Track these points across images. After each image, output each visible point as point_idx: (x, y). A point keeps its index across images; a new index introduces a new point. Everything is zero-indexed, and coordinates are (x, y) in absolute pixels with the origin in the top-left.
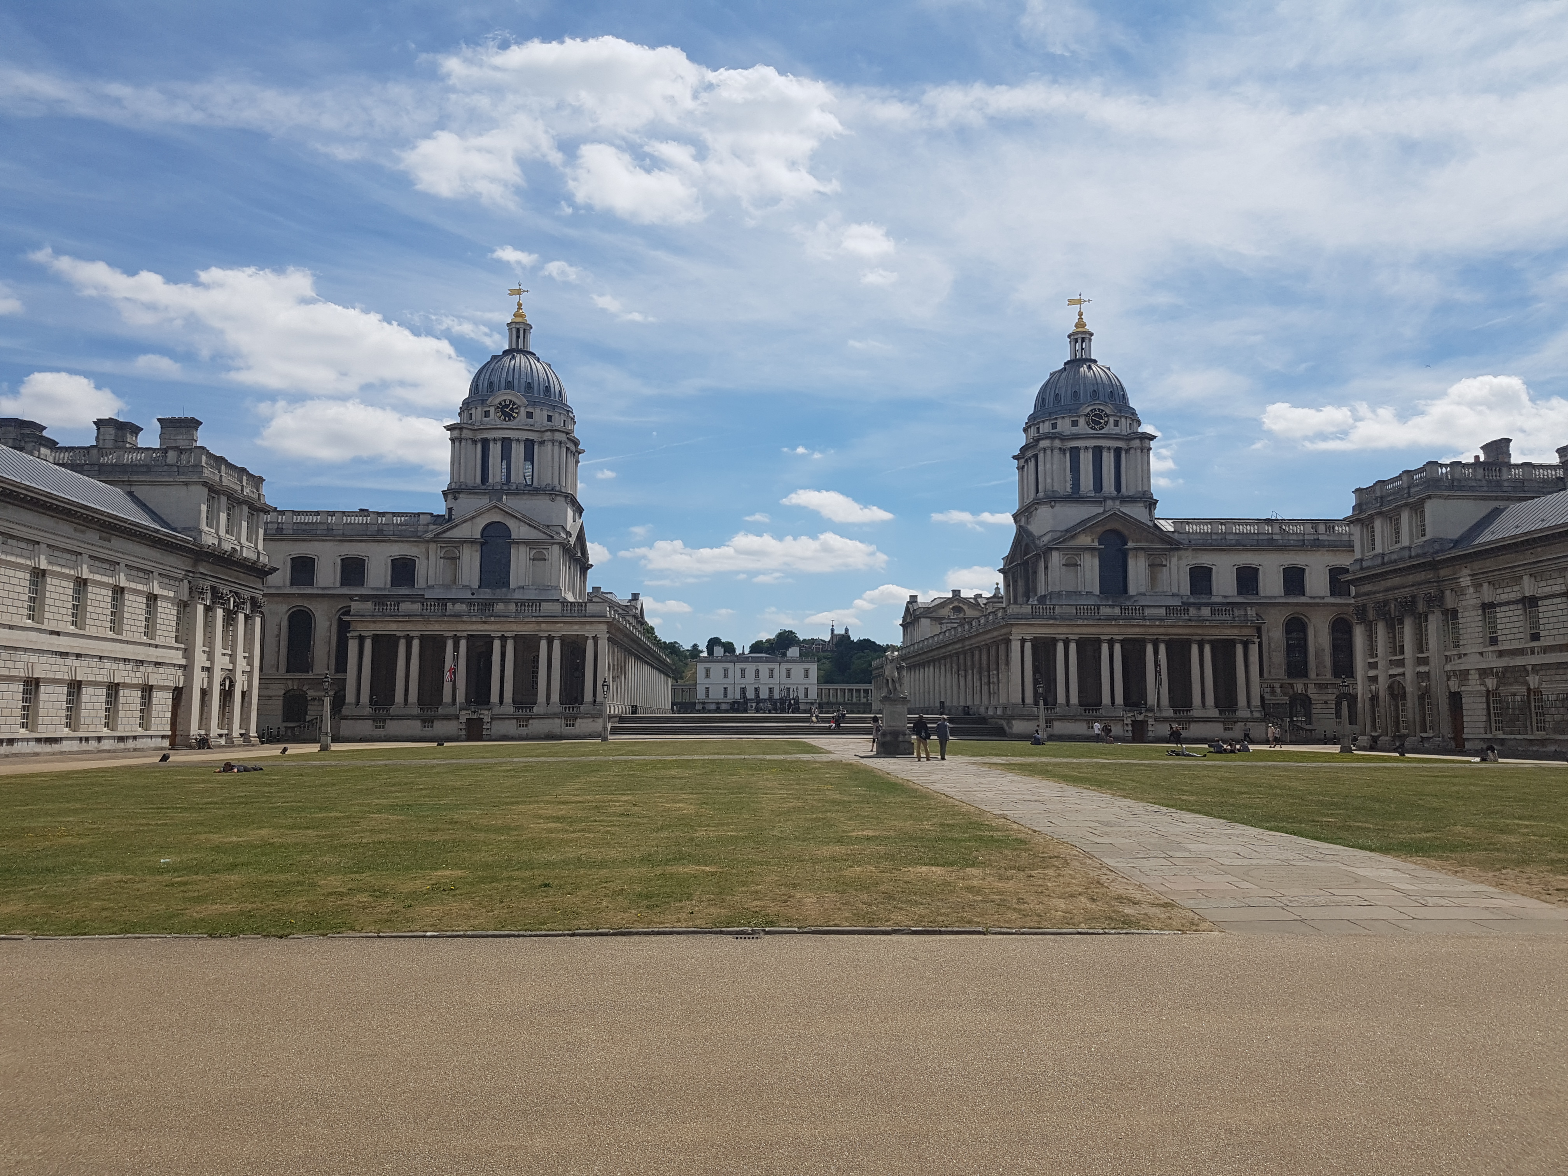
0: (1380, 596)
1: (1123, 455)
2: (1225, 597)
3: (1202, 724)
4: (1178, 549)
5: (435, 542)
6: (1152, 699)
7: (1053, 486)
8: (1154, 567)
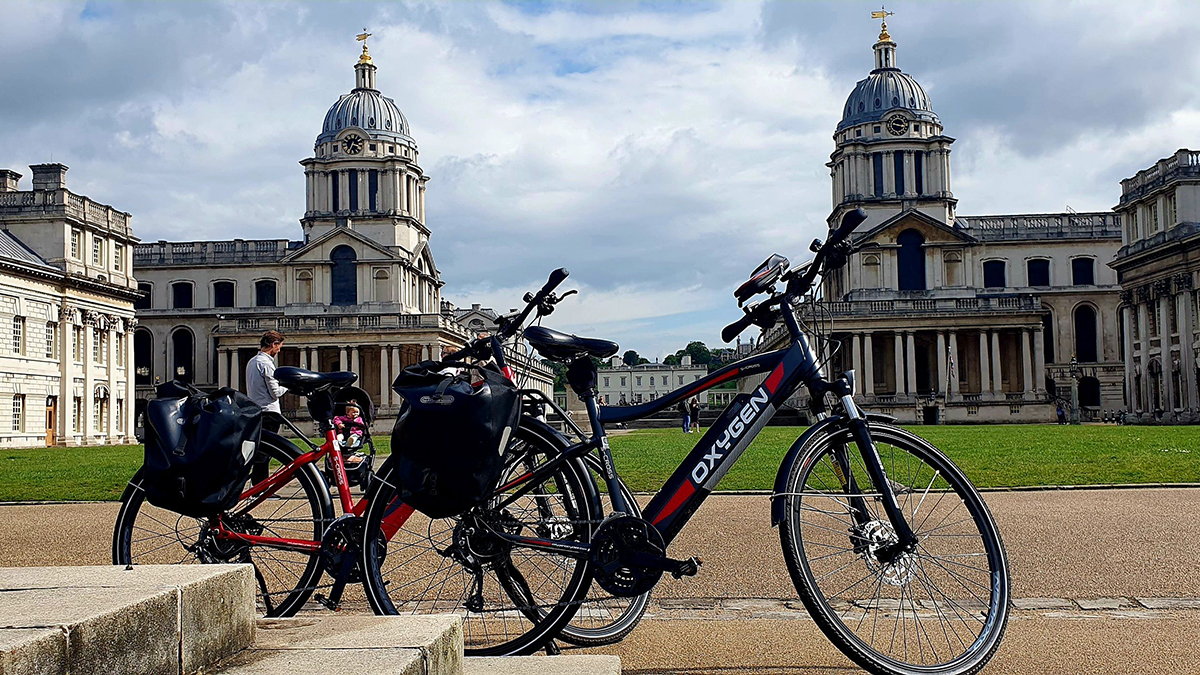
0: (1142, 281)
1: (924, 158)
2: (1017, 289)
3: (990, 407)
4: (972, 245)
5: (291, 265)
6: (943, 386)
7: (857, 190)
8: (950, 262)
